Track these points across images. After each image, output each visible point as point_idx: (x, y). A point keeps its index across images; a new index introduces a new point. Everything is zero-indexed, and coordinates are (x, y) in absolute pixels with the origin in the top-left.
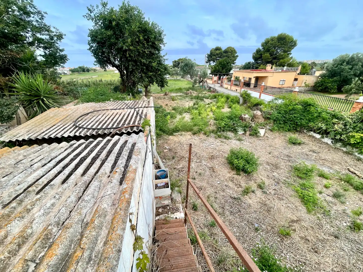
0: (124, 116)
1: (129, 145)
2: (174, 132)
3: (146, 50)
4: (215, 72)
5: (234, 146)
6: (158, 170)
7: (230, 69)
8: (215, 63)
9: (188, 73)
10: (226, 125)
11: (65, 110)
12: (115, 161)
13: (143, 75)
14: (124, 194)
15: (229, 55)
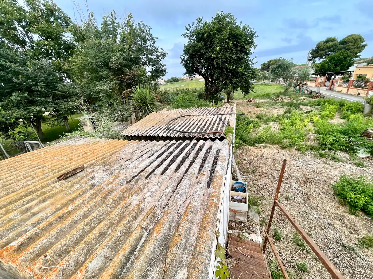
0: (207, 122)
1: (214, 151)
2: (256, 143)
3: (234, 56)
4: (320, 71)
5: (348, 173)
6: (236, 181)
7: (350, 65)
8: (322, 60)
9: (281, 76)
10: (336, 141)
11: (161, 114)
12: (202, 164)
13: (228, 81)
14: (212, 198)
15: (349, 46)
